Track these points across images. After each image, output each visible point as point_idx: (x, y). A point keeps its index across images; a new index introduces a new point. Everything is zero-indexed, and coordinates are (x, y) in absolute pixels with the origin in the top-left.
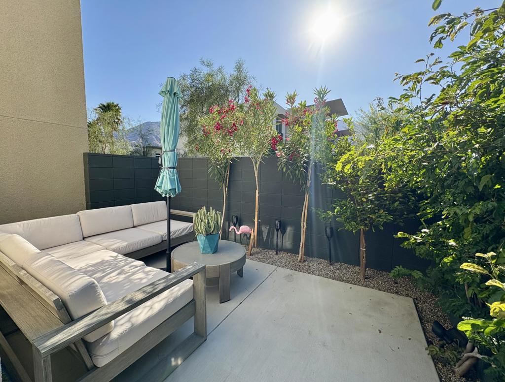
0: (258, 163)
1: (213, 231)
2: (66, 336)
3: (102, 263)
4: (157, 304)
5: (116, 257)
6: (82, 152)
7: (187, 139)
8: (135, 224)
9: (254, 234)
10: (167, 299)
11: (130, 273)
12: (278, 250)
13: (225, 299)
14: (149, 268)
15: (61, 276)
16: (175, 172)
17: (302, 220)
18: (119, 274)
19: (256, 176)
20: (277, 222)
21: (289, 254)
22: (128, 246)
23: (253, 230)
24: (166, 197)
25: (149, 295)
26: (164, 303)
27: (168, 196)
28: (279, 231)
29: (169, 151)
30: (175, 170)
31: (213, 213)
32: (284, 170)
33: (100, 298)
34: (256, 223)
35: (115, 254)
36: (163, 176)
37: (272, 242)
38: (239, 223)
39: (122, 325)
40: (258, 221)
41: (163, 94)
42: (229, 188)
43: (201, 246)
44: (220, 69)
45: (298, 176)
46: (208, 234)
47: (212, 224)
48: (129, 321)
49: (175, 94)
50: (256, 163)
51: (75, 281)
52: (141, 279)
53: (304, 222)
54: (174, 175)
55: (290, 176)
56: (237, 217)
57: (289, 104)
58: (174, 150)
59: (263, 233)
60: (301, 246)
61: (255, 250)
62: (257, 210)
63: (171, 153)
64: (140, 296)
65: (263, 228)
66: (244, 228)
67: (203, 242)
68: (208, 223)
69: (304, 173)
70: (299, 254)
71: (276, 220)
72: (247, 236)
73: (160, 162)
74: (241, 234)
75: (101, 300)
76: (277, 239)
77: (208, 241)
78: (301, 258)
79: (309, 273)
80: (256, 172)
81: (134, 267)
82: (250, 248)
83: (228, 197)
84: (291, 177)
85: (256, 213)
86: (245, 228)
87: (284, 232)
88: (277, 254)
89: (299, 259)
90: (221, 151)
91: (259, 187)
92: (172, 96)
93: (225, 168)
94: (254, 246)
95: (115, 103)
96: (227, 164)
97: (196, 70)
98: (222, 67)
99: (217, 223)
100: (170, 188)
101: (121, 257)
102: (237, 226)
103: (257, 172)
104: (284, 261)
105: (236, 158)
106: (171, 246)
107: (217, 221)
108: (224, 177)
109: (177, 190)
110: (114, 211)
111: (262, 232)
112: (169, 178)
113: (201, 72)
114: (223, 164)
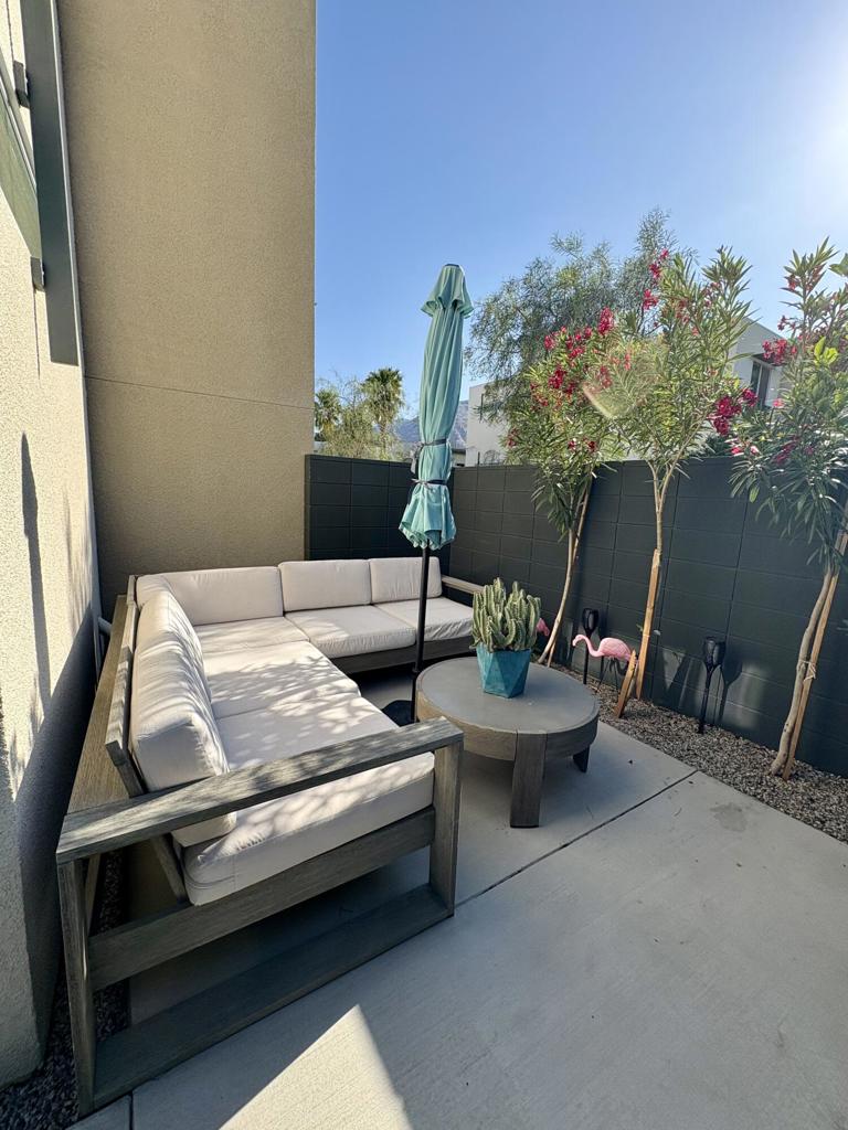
0: (668, 474)
1: (513, 643)
2: (112, 828)
3: (292, 667)
4: (340, 797)
5: (317, 661)
6: (304, 453)
7: (508, 427)
8: (375, 598)
9: (637, 663)
10: (364, 790)
11: (322, 704)
12: (704, 722)
13: (524, 818)
14: (361, 701)
15: (158, 689)
16: (443, 493)
17: (802, 653)
18: (306, 699)
19: (658, 510)
20: (710, 644)
21: (742, 742)
22: (348, 641)
23: (634, 653)
24: (419, 548)
25: (308, 777)
26: (353, 801)
27: (423, 546)
28: (717, 670)
29: (433, 444)
30: (444, 488)
31: (518, 597)
32: (753, 497)
33: (203, 757)
34: (646, 636)
35: (317, 654)
36: (417, 501)
37: (691, 693)
38: (601, 629)
39: (256, 824)
40: (651, 633)
41: (430, 311)
42: (583, 539)
43: (484, 673)
44: (599, 250)
45: (802, 517)
46: (500, 649)
47: (512, 625)
48: (272, 819)
49: (455, 303)
50: (661, 475)
51: (163, 709)
52: (336, 722)
53: (808, 658)
54: (439, 500)
55: (772, 515)
56: (595, 613)
57: (798, 289)
58: (444, 441)
59: (667, 669)
60: (787, 728)
61: (637, 705)
62: (650, 603)
63: (436, 449)
64: (287, 775)
65: (667, 655)
66: (610, 645)
67: (489, 665)
68: (504, 621)
69: (827, 507)
70: (777, 750)
71: (708, 638)
72: (616, 664)
73: (413, 470)
74: (603, 657)
75: (205, 763)
76: (707, 691)
77: (500, 666)
78: (785, 763)
79: (807, 821)
80: (659, 501)
81: (334, 691)
82: (622, 698)
83: (580, 563)
84: (777, 518)
85: (649, 611)
86: (615, 645)
87: (731, 675)
88: (701, 731)
89: (775, 764)
90: (570, 446)
91: (663, 542)
92: (449, 310)
93: (577, 489)
94: (633, 695)
95: (394, 370)
96: (585, 479)
97: (538, 265)
98: (604, 245)
99: (527, 625)
100: (427, 528)
101: (326, 664)
102: (595, 635)
103: (661, 501)
104: (720, 757)
105: (607, 463)
106: (424, 658)
107: (528, 619)
108: (573, 511)
109: (443, 536)
110: (338, 569)
111: (663, 663)
112: (428, 506)
113: (550, 268)
114: (572, 480)
